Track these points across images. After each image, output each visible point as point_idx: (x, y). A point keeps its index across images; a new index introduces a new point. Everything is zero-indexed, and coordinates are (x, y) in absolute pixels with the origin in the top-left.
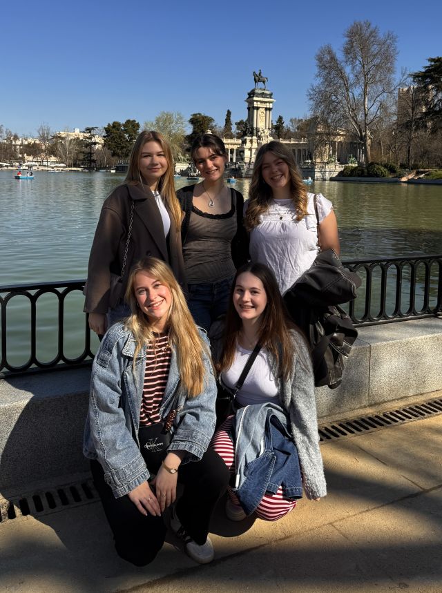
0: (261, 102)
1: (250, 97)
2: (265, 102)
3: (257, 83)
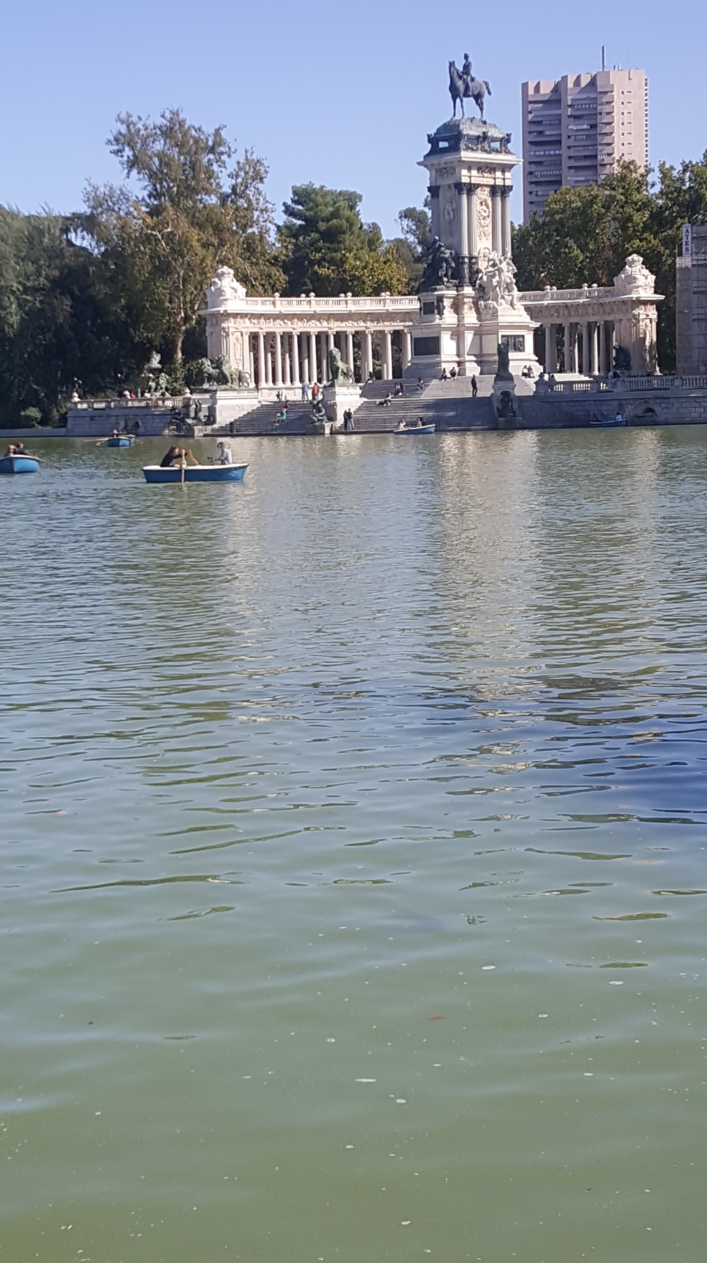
0: (482, 167)
2: (492, 167)
3: (458, 100)
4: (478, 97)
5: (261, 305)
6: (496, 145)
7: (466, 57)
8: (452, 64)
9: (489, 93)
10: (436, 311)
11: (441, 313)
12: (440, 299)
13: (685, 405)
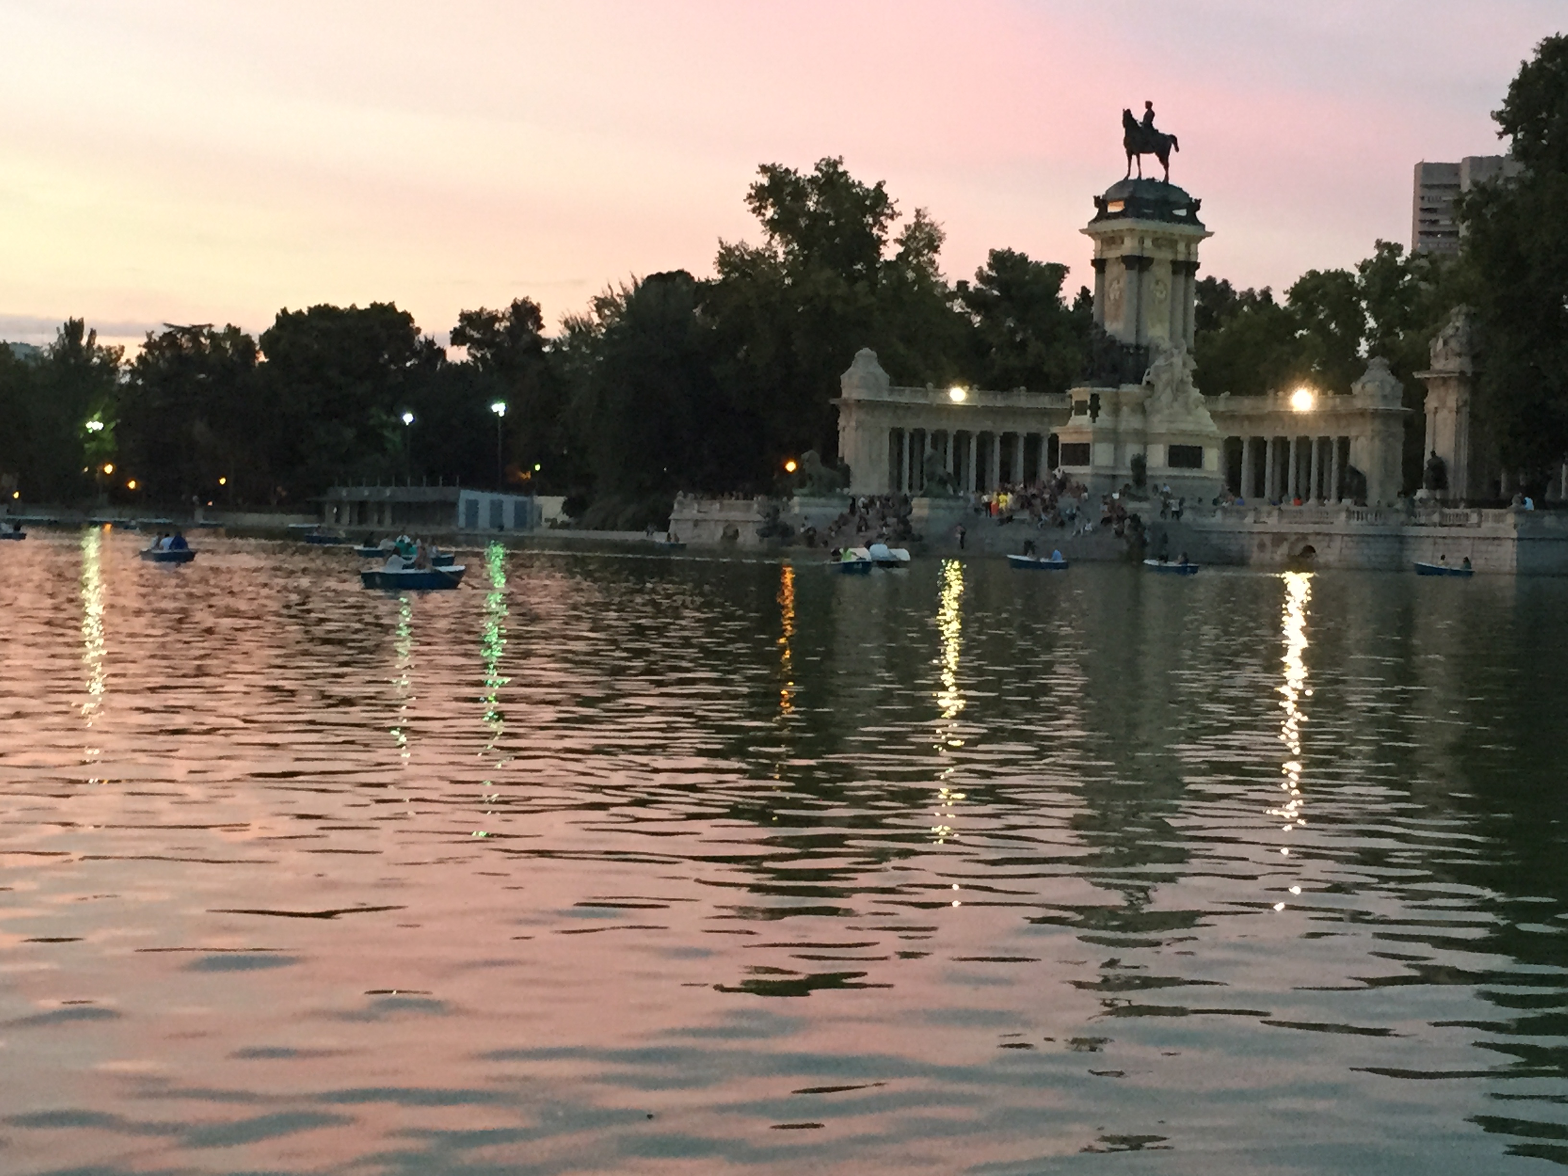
0: (1156, 237)
1: (1103, 216)
2: (1173, 239)
4: (1161, 155)
12: (1096, 398)
13: (1350, 545)
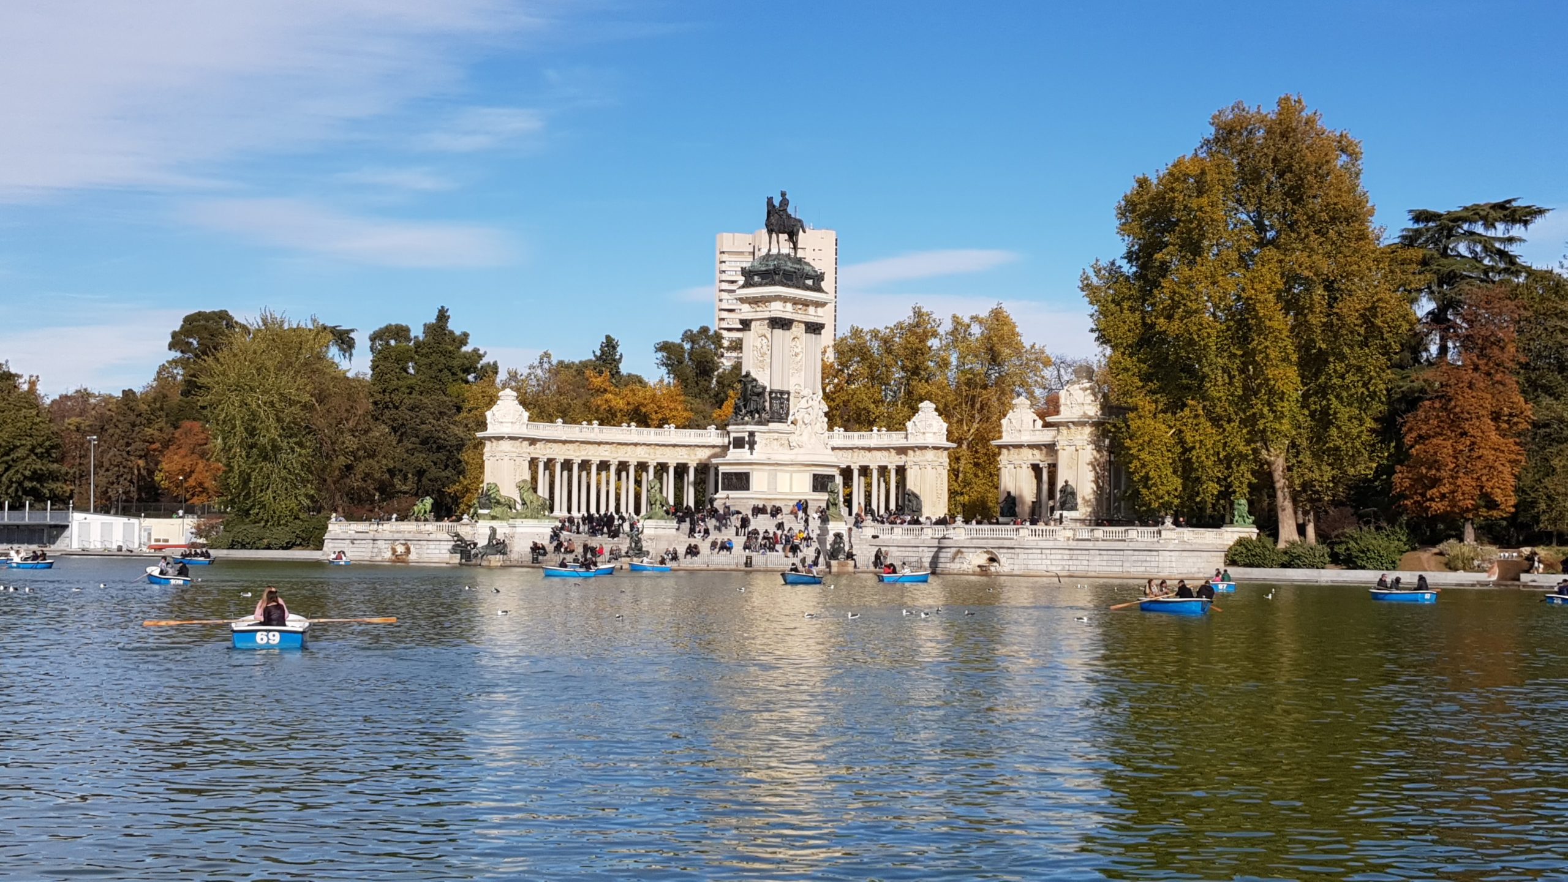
0: (795, 302)
2: (806, 304)
3: (774, 236)
4: (792, 236)
5: (543, 430)
6: (810, 282)
7: (783, 194)
8: (770, 201)
9: (804, 231)
10: (747, 446)
11: (752, 448)
12: (752, 434)
13: (1031, 556)
